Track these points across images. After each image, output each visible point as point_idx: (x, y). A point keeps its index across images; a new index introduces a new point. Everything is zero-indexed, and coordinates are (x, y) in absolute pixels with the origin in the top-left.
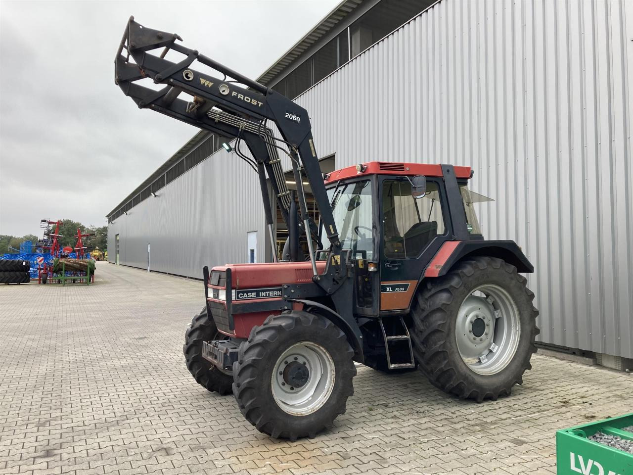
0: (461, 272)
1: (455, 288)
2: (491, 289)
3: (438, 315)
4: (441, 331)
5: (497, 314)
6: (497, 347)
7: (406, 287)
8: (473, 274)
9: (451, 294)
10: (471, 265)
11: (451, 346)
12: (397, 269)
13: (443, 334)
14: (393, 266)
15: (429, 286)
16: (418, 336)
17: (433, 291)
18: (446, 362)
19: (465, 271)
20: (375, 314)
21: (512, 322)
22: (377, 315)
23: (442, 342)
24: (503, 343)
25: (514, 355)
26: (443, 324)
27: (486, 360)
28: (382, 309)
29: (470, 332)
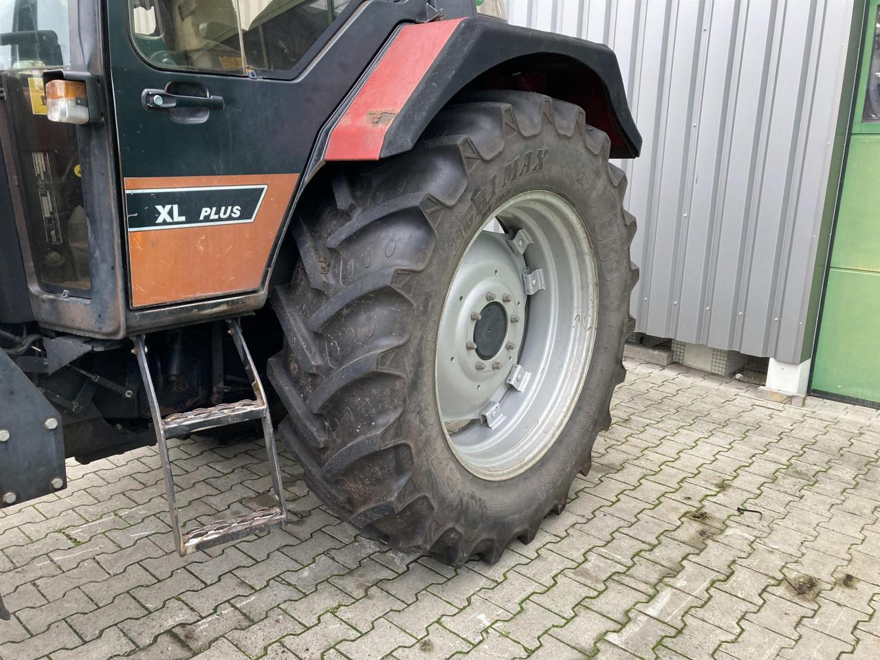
0: (466, 141)
1: (443, 205)
2: (538, 207)
3: (380, 314)
4: (389, 376)
5: (535, 282)
6: (528, 376)
7: (247, 201)
8: (500, 154)
9: (429, 230)
10: (496, 115)
11: (422, 421)
12: (202, 119)
13: (398, 384)
14: (181, 104)
15: (343, 199)
16: (301, 389)
17: (358, 220)
18: (403, 481)
19: (476, 137)
20: (108, 327)
21: (575, 305)
22: (116, 332)
23: (392, 417)
24: (544, 364)
25: (576, 399)
26: (399, 347)
27: (501, 418)
28: (136, 304)
29: (469, 348)
